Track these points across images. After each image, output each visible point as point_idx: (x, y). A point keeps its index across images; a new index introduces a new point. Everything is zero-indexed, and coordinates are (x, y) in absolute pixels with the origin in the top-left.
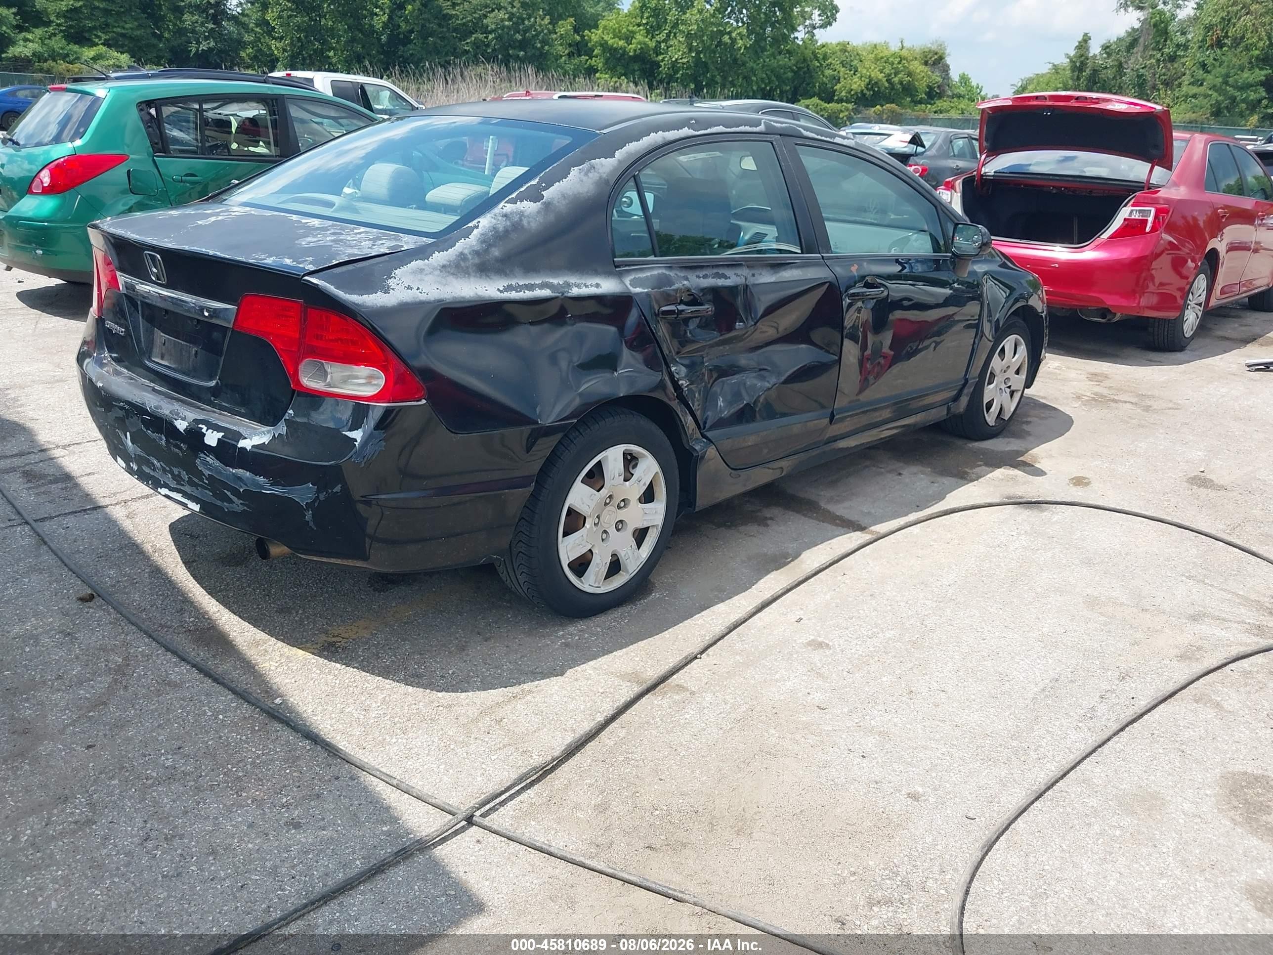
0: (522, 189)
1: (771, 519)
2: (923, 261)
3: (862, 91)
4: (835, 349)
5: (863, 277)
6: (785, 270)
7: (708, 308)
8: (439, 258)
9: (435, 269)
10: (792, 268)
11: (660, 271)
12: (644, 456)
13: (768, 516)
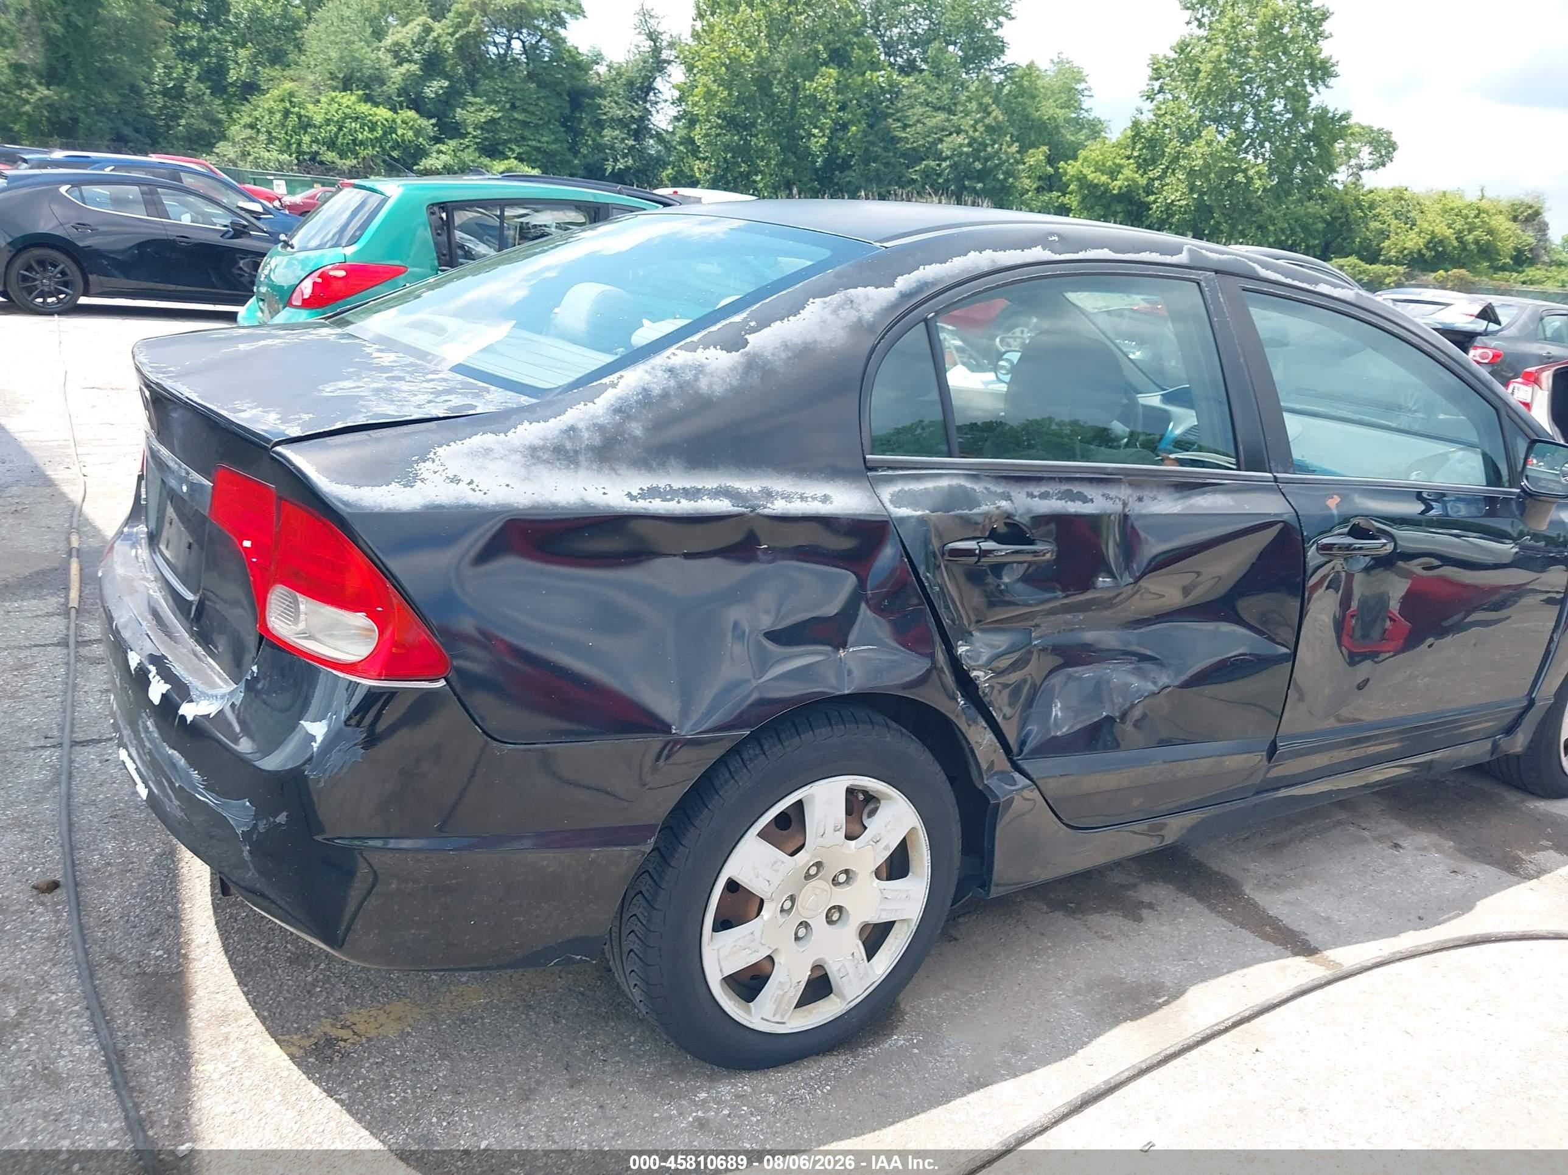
0: (714, 329)
1: (1151, 906)
2: (1467, 498)
3: (1420, 251)
4: (1287, 635)
5: (1345, 520)
6: (1204, 493)
7: (1045, 550)
8: (529, 432)
9: (515, 451)
10: (1215, 492)
11: (955, 482)
12: (889, 797)
13: (1146, 899)
